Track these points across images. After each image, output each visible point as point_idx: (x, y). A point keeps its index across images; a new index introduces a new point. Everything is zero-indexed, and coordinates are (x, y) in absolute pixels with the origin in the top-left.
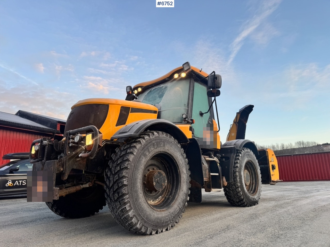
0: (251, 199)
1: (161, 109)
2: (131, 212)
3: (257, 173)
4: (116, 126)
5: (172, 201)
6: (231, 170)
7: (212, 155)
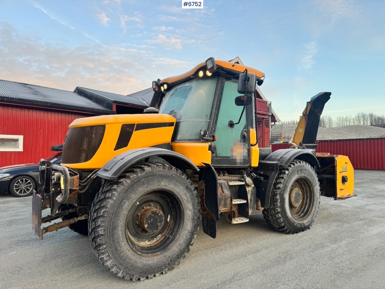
0: (297, 225)
1: (180, 119)
2: (110, 261)
3: (313, 191)
4: (114, 150)
5: (171, 242)
6: (268, 193)
7: (245, 175)
